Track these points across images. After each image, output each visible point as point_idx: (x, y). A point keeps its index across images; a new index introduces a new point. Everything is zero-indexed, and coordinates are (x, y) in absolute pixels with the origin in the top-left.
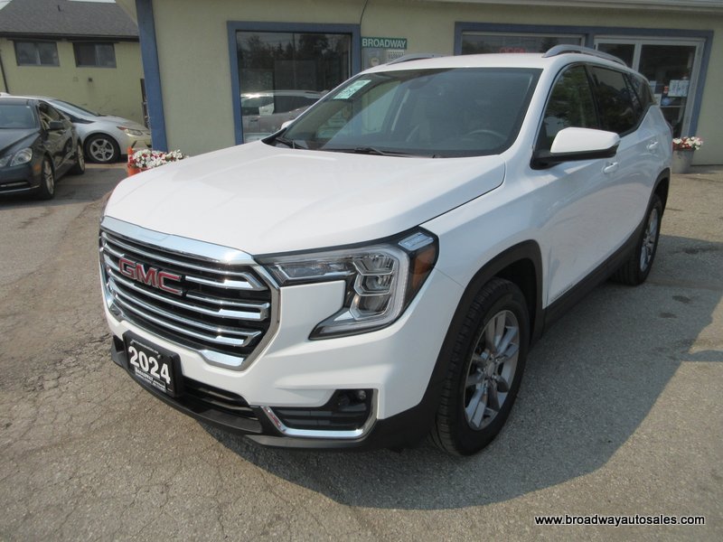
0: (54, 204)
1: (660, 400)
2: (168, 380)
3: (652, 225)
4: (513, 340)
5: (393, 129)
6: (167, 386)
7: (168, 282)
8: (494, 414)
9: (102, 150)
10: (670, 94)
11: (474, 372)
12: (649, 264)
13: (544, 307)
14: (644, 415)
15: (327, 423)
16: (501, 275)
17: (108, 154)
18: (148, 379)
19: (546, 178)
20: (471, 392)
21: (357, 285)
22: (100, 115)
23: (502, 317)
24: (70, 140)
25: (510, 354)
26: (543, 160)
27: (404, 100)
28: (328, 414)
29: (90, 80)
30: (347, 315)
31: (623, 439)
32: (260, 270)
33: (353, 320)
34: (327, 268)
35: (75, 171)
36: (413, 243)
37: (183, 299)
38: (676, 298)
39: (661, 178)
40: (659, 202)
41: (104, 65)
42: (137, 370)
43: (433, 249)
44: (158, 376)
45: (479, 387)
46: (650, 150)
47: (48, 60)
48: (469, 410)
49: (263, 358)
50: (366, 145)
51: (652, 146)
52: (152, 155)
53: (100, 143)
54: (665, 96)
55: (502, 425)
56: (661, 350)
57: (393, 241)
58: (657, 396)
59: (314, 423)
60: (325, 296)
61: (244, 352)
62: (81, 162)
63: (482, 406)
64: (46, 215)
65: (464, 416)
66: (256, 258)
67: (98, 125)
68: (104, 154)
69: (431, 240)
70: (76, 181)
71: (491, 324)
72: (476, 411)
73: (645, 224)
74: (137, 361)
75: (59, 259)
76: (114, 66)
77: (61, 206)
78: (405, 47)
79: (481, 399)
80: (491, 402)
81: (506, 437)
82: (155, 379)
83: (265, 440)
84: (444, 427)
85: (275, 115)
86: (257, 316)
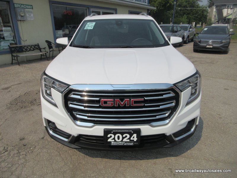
6: (134, 142)
18: (121, 144)
32: (176, 89)
37: (144, 107)
42: (112, 143)
44: (129, 140)
61: (168, 118)
66: (174, 85)
74: (114, 139)
78: (32, 9)
82: (126, 142)
86: (172, 105)
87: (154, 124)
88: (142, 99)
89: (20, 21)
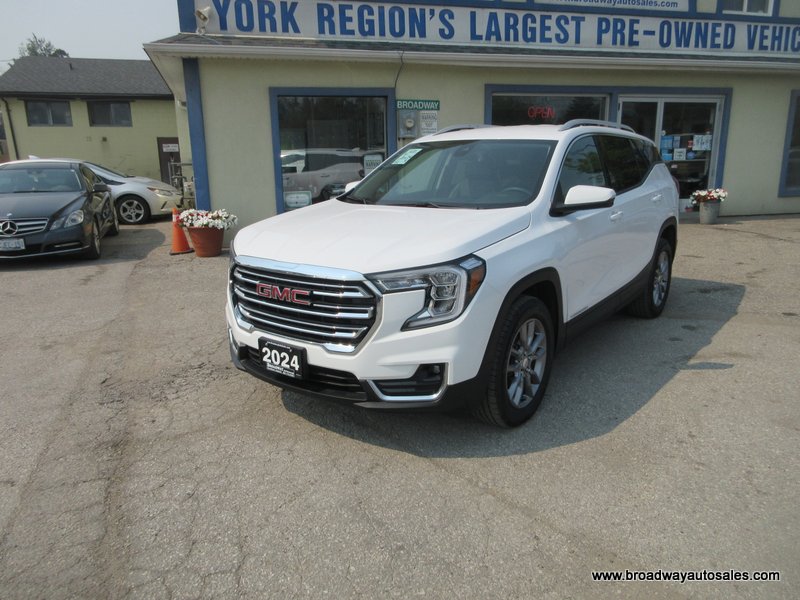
0: (104, 263)
1: (658, 394)
2: (297, 367)
3: (663, 265)
4: (541, 344)
5: (437, 187)
6: (296, 372)
7: (299, 296)
8: (529, 399)
9: (132, 212)
10: (695, 148)
11: (512, 362)
12: (664, 301)
13: (565, 321)
14: (644, 403)
15: (413, 390)
16: (527, 292)
17: (138, 215)
18: (279, 370)
19: (561, 223)
20: (511, 378)
21: (433, 293)
22: (128, 177)
23: (532, 323)
24: (108, 199)
25: (539, 354)
26: (559, 210)
27: (447, 163)
28: (414, 383)
29: (105, 139)
30: (426, 314)
31: (627, 416)
32: (369, 284)
33: (431, 317)
34: (412, 281)
35: (112, 232)
36: (470, 264)
37: (311, 308)
38: (684, 327)
39: (666, 226)
40: (668, 247)
41: (118, 123)
42: (269, 365)
43: (482, 270)
44: (288, 366)
45: (517, 375)
46: (655, 202)
47: (61, 120)
48: (511, 391)
49: (369, 344)
50: (424, 201)
51: (654, 198)
52: (198, 215)
53: (130, 204)
54: (689, 150)
55: (536, 409)
56: (665, 362)
57: (456, 263)
58: (657, 391)
59: (404, 390)
60: (411, 301)
61: (356, 342)
62: (116, 223)
63: (520, 391)
64: (100, 273)
65: (507, 395)
66: (366, 276)
67: (128, 186)
68: (133, 215)
69: (481, 263)
70: (114, 241)
71: (524, 327)
72: (515, 392)
73: (654, 264)
74: (270, 358)
75: (132, 309)
76: (130, 125)
77: (112, 265)
78: (438, 109)
79: (519, 385)
80: (526, 391)
81: (539, 418)
82: (285, 369)
83: (368, 405)
84: (493, 399)
85: (306, 173)
86: (366, 316)
87: (330, 346)
88: (307, 293)
89: (404, 139)
